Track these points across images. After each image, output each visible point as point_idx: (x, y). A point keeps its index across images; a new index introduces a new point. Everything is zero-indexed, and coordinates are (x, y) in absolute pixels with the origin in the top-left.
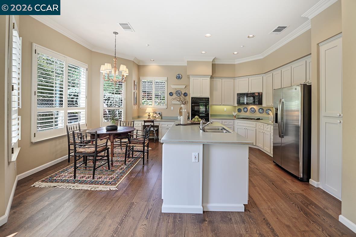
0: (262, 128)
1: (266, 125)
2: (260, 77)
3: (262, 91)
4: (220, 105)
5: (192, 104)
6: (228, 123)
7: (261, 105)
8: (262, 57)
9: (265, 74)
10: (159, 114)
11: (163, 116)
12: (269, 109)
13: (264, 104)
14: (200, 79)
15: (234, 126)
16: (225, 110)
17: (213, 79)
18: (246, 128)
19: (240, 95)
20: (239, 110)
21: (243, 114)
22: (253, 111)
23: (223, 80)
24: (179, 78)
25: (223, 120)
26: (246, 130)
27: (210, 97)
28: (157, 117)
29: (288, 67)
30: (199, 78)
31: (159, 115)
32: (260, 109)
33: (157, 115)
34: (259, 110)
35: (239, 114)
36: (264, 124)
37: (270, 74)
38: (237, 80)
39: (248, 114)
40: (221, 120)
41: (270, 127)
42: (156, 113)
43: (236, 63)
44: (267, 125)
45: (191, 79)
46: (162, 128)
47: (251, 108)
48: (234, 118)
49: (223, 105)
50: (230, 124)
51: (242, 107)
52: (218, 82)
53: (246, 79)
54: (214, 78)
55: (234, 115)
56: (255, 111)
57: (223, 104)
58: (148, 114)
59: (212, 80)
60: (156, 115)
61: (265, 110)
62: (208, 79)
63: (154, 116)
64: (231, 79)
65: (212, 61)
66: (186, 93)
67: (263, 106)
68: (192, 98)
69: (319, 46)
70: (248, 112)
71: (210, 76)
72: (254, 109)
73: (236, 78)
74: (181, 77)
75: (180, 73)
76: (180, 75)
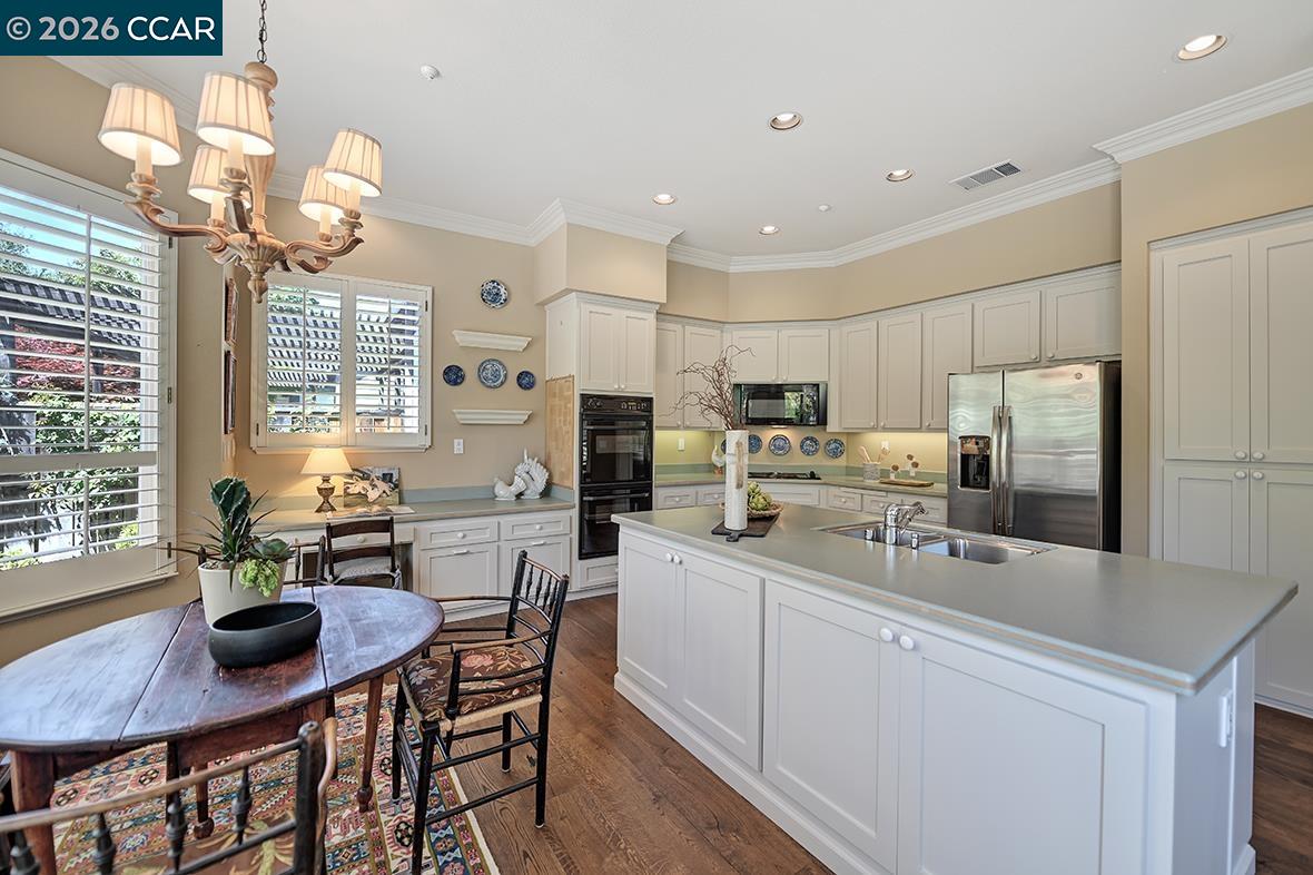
1: (869, 496)
2: (821, 331)
3: (825, 379)
4: (677, 428)
6: (716, 496)
7: (820, 428)
8: (832, 263)
9: (835, 322)
10: (387, 478)
11: (407, 486)
12: (836, 441)
13: (833, 425)
14: (619, 315)
16: (681, 445)
22: (782, 448)
23: (689, 329)
24: (494, 301)
25: (699, 488)
27: (654, 396)
28: (373, 495)
29: (960, 306)
30: (615, 311)
31: (383, 486)
32: (807, 439)
33: (374, 486)
34: (803, 443)
36: (859, 491)
37: (868, 324)
38: (734, 332)
39: (762, 461)
40: (691, 490)
42: (365, 477)
43: (732, 269)
44: (884, 494)
45: (583, 310)
46: (433, 554)
47: (775, 439)
49: (687, 428)
52: (672, 336)
53: (770, 332)
55: (719, 465)
56: (790, 447)
57: (689, 422)
58: (318, 481)
59: (661, 324)
60: (366, 484)
61: (823, 444)
62: (649, 321)
63: (355, 489)
64: (713, 327)
65: (668, 247)
66: (527, 373)
67: (828, 430)
68: (585, 398)
69: (1149, 250)
70: (762, 453)
71: (657, 307)
72: (785, 439)
73: (727, 326)
74: (503, 297)
75: (500, 279)
76: (503, 290)
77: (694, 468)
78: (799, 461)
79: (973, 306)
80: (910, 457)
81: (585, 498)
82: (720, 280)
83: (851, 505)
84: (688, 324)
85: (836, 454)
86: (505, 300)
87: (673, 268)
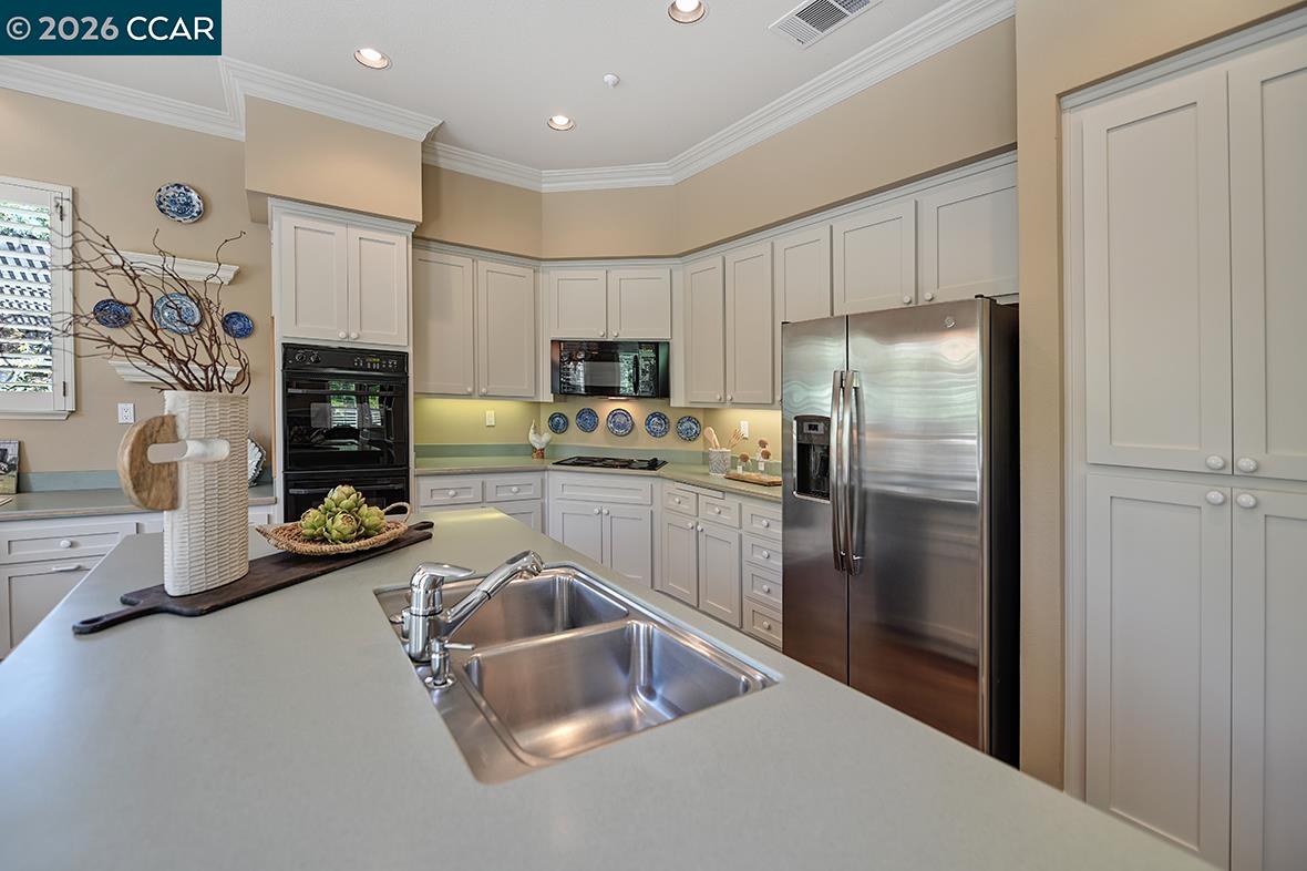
0: (687, 507)
1: (706, 496)
2: (660, 271)
3: (666, 336)
4: (469, 396)
5: (287, 385)
6: (515, 489)
7: (664, 401)
8: (668, 180)
9: (677, 261)
12: (690, 419)
13: (678, 398)
14: (346, 236)
15: (543, 505)
16: (491, 421)
17: (427, 248)
18: (605, 511)
19: (567, 351)
20: (558, 424)
21: (576, 441)
22: (623, 426)
23: (483, 265)
24: (182, 213)
25: (489, 479)
26: (606, 520)
27: (410, 350)
29: (816, 229)
30: (339, 230)
32: (654, 415)
34: (648, 420)
35: (560, 439)
36: (698, 490)
37: (713, 261)
38: (552, 276)
39: (598, 442)
40: (476, 481)
41: (740, 505)
43: (546, 188)
44: (720, 495)
45: (283, 224)
46: (14, 570)
47: (614, 414)
48: (535, 462)
49: (485, 396)
50: (523, 494)
51: (571, 409)
52: (457, 274)
53: (596, 273)
54: (433, 245)
55: (538, 447)
56: (633, 424)
57: (484, 390)
59: (422, 253)
61: (673, 422)
62: (399, 247)
64: (524, 265)
65: (423, 144)
66: (238, 315)
67: (672, 405)
68: (289, 349)
69: (1060, 111)
70: (599, 432)
71: (413, 228)
72: (626, 414)
73: (543, 264)
74: (197, 209)
75: (190, 183)
76: (194, 195)
77: (510, 450)
78: (643, 444)
79: (831, 227)
80: (763, 444)
81: (291, 491)
82: (527, 204)
83: (686, 507)
84: (483, 259)
85: (690, 437)
86: (199, 213)
87: (431, 176)
